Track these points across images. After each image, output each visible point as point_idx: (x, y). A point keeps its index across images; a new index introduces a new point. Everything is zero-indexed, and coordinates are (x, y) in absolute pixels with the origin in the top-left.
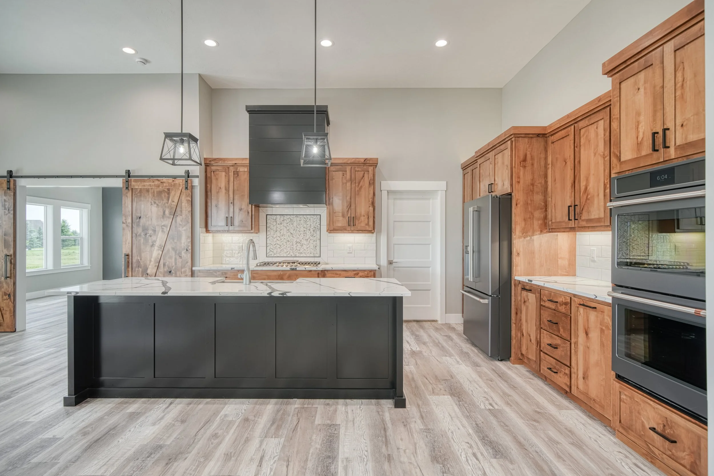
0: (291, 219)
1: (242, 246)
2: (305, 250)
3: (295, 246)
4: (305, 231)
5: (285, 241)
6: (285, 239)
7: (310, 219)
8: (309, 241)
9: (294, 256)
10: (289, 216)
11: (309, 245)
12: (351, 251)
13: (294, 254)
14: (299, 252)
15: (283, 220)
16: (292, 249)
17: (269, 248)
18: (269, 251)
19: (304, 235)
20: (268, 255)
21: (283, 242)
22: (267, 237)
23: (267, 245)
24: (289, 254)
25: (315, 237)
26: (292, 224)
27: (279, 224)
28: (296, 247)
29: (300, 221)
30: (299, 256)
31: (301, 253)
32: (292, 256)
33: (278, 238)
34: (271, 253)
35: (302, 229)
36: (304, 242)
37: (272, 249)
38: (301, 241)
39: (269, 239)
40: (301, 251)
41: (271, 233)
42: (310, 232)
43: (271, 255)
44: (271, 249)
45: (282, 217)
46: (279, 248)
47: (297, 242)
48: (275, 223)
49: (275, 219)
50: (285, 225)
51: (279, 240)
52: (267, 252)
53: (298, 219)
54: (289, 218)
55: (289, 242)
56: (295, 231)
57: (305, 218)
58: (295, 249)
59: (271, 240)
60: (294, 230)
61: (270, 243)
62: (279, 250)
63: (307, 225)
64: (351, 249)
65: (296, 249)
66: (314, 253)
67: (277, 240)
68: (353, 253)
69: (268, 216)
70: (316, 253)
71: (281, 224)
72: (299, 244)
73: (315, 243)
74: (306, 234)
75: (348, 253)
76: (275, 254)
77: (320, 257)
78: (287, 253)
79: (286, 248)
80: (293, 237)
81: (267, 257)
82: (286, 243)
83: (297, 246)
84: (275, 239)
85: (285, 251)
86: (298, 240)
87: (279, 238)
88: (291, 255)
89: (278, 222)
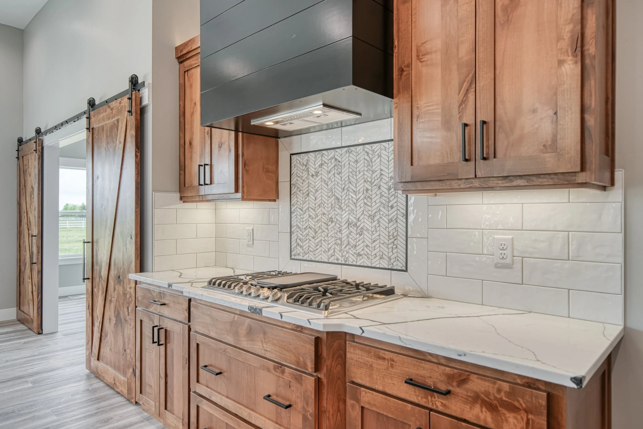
0: (336, 160)
1: (253, 230)
2: (367, 246)
3: (345, 232)
4: (367, 190)
5: (325, 219)
6: (324, 214)
7: (380, 156)
8: (379, 222)
9: (343, 262)
10: (332, 153)
11: (378, 233)
12: (508, 261)
13: (343, 256)
14: (354, 251)
15: (321, 165)
16: (339, 242)
17: (296, 237)
18: (295, 245)
19: (365, 204)
20: (293, 254)
21: (320, 224)
22: (292, 210)
23: (292, 230)
24: (332, 256)
25: (392, 207)
26: (339, 174)
27: (313, 176)
28: (348, 237)
29: (356, 161)
30: (354, 263)
31: (359, 255)
32: (340, 262)
33: (312, 213)
34: (299, 250)
35: (361, 186)
36: (367, 223)
37: (300, 239)
38: (358, 220)
39: (295, 213)
40: (359, 249)
41: (298, 199)
42: (381, 193)
43: (299, 254)
44: (298, 241)
45: (318, 155)
46: (313, 238)
47: (349, 224)
48: (305, 173)
49: (305, 163)
50: (325, 176)
51: (314, 217)
52: (292, 247)
53: (353, 157)
54: (331, 158)
55: (332, 222)
56: (345, 191)
57: (368, 153)
58: (346, 243)
59: (298, 217)
60: (343, 190)
61: (297, 225)
62: (312, 243)
63: (373, 172)
64: (508, 252)
65: (348, 244)
66: (390, 258)
67: (310, 216)
68: (518, 266)
69: (293, 157)
70: (397, 259)
71: (317, 176)
72: (353, 230)
73: (392, 227)
74: (371, 199)
75: (497, 266)
76: (306, 254)
77: (406, 271)
78: (330, 253)
79: (326, 238)
80: (341, 208)
81: (291, 259)
82: (327, 225)
83: (350, 233)
84: (306, 216)
85: (325, 246)
86: (352, 218)
87: (314, 212)
88: (338, 259)
89: (312, 171)
